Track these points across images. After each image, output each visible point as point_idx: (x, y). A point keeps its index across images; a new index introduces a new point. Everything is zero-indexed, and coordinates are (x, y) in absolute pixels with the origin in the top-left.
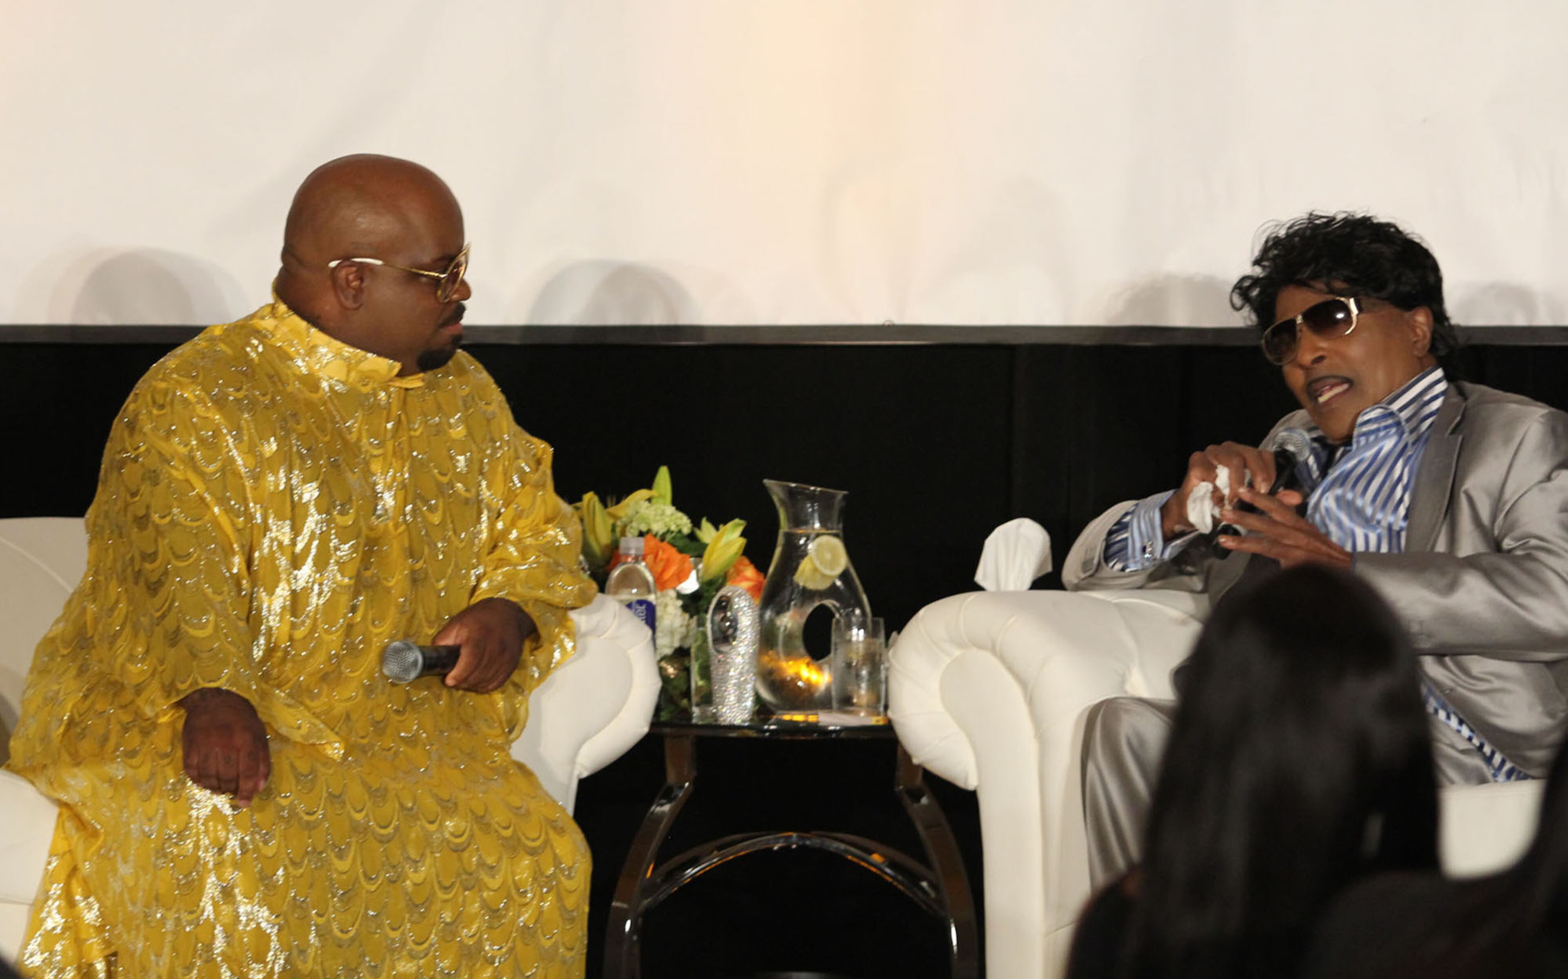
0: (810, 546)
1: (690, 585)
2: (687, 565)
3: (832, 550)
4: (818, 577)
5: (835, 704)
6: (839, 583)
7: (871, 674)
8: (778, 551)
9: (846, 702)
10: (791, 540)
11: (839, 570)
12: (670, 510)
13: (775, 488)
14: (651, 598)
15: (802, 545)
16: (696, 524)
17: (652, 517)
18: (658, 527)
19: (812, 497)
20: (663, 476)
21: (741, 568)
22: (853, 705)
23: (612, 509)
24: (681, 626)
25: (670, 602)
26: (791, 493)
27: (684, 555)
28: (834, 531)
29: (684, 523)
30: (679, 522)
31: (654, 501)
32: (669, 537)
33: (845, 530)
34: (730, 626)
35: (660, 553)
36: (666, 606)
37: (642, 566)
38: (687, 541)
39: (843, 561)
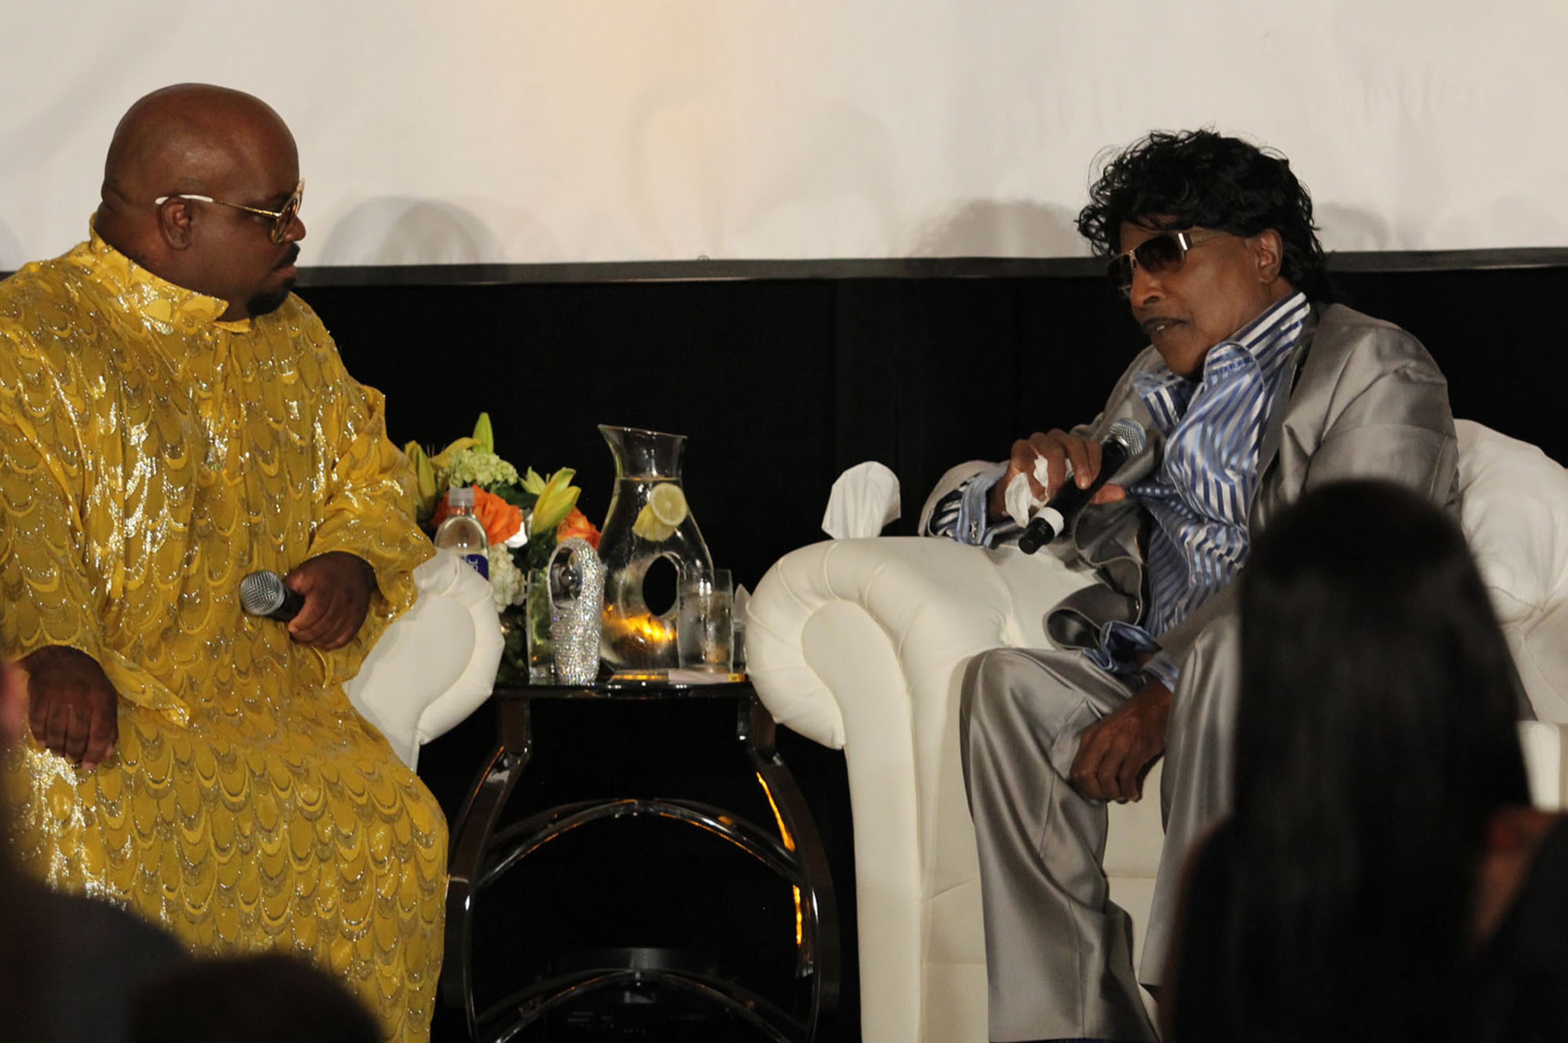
0: (649, 494)
1: (519, 539)
2: (516, 517)
3: (672, 498)
4: (659, 527)
5: (681, 662)
6: (679, 534)
7: (718, 630)
8: (614, 501)
9: (695, 659)
10: (628, 489)
11: (680, 520)
12: (495, 459)
13: (611, 435)
14: (484, 553)
15: (640, 494)
16: (522, 473)
17: (476, 467)
18: (484, 478)
19: (649, 443)
20: (484, 425)
21: (573, 519)
22: (702, 662)
23: (436, 459)
24: (514, 582)
25: (501, 557)
26: (626, 437)
27: (513, 507)
28: (674, 479)
29: (509, 472)
30: (505, 471)
31: (475, 449)
32: (494, 487)
33: (684, 477)
34: (573, 581)
35: (489, 504)
36: (497, 560)
37: (473, 519)
38: (513, 492)
39: (683, 510)
